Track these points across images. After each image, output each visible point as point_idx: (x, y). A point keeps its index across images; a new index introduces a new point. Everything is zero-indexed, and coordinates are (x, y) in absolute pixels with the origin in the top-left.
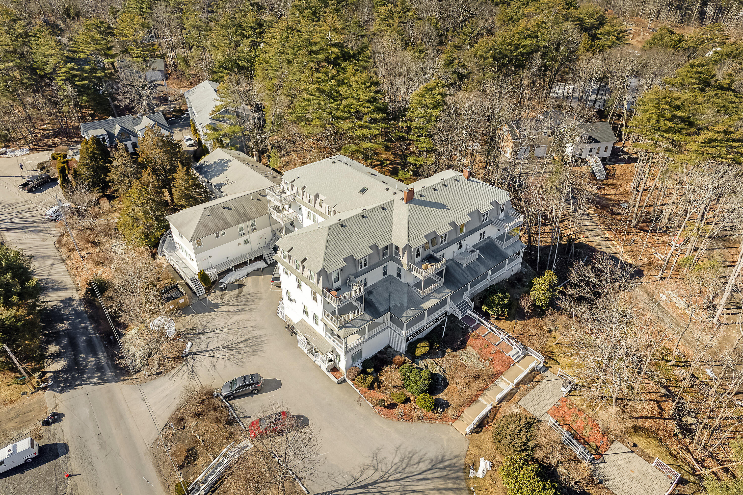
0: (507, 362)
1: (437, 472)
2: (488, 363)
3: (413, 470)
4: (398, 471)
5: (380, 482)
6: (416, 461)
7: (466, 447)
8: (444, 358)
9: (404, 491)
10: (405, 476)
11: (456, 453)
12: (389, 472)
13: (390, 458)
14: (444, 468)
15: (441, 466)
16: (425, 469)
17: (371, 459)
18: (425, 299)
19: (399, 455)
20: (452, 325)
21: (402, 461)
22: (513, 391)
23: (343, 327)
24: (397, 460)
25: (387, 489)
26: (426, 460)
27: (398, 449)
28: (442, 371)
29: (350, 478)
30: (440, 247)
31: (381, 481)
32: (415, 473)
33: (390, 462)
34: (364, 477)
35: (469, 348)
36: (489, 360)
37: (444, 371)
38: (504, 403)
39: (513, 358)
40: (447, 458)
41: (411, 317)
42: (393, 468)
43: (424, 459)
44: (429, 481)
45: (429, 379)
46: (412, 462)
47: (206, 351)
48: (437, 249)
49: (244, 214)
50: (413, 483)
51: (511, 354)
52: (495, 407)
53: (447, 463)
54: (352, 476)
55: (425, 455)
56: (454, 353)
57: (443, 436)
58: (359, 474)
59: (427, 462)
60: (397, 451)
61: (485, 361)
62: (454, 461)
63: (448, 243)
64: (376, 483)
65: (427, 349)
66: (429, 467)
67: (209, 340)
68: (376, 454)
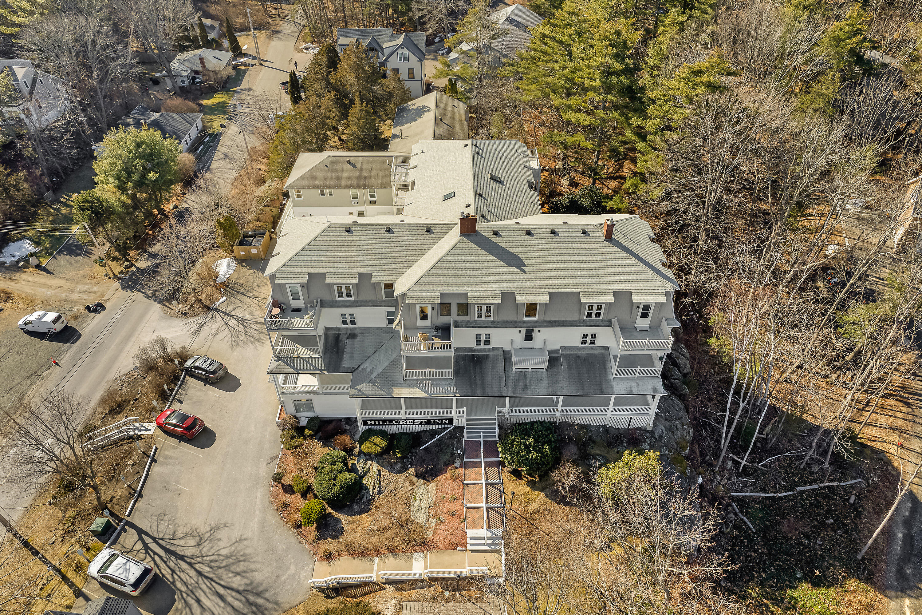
0: (456, 540)
1: (240, 601)
2: (434, 522)
3: (224, 577)
4: (213, 564)
5: (186, 561)
6: (238, 570)
7: (299, 600)
8: (396, 476)
9: (192, 591)
10: (211, 575)
11: (281, 599)
12: (205, 558)
13: (222, 544)
14: (251, 604)
15: (252, 598)
16: (235, 586)
17: (208, 529)
18: (407, 382)
19: (233, 549)
20: (447, 441)
21: (227, 557)
22: (419, 584)
23: (281, 359)
24: (224, 552)
25: (182, 575)
26: (247, 578)
27: (240, 540)
28: (376, 490)
29: (172, 532)
30: (475, 322)
31: (188, 560)
32: (222, 583)
33: (218, 548)
34: (182, 542)
35: (432, 486)
36: (439, 519)
37: (379, 492)
38: (390, 588)
39: (469, 541)
40: (267, 595)
41: (365, 394)
42: (212, 558)
43: (248, 575)
44: (222, 604)
45: (342, 487)
46: (233, 568)
47: (228, 314)
48: (468, 322)
49: (365, 179)
50: (207, 590)
51: (471, 533)
52: (378, 584)
53: (260, 601)
54: (174, 532)
55: (254, 571)
56: (415, 479)
57: (293, 568)
58: (182, 535)
59: (245, 581)
60: (237, 542)
61: (434, 516)
62: (270, 606)
63: (493, 322)
64: (182, 558)
65: (378, 450)
66: (241, 588)
67: (240, 305)
68: (218, 528)
